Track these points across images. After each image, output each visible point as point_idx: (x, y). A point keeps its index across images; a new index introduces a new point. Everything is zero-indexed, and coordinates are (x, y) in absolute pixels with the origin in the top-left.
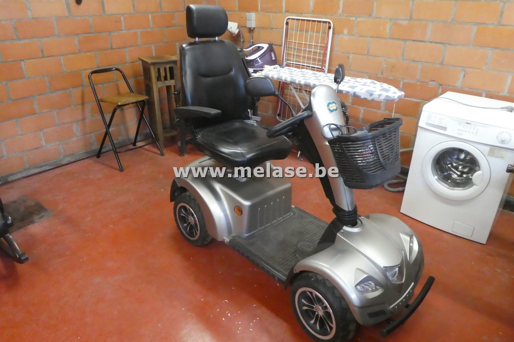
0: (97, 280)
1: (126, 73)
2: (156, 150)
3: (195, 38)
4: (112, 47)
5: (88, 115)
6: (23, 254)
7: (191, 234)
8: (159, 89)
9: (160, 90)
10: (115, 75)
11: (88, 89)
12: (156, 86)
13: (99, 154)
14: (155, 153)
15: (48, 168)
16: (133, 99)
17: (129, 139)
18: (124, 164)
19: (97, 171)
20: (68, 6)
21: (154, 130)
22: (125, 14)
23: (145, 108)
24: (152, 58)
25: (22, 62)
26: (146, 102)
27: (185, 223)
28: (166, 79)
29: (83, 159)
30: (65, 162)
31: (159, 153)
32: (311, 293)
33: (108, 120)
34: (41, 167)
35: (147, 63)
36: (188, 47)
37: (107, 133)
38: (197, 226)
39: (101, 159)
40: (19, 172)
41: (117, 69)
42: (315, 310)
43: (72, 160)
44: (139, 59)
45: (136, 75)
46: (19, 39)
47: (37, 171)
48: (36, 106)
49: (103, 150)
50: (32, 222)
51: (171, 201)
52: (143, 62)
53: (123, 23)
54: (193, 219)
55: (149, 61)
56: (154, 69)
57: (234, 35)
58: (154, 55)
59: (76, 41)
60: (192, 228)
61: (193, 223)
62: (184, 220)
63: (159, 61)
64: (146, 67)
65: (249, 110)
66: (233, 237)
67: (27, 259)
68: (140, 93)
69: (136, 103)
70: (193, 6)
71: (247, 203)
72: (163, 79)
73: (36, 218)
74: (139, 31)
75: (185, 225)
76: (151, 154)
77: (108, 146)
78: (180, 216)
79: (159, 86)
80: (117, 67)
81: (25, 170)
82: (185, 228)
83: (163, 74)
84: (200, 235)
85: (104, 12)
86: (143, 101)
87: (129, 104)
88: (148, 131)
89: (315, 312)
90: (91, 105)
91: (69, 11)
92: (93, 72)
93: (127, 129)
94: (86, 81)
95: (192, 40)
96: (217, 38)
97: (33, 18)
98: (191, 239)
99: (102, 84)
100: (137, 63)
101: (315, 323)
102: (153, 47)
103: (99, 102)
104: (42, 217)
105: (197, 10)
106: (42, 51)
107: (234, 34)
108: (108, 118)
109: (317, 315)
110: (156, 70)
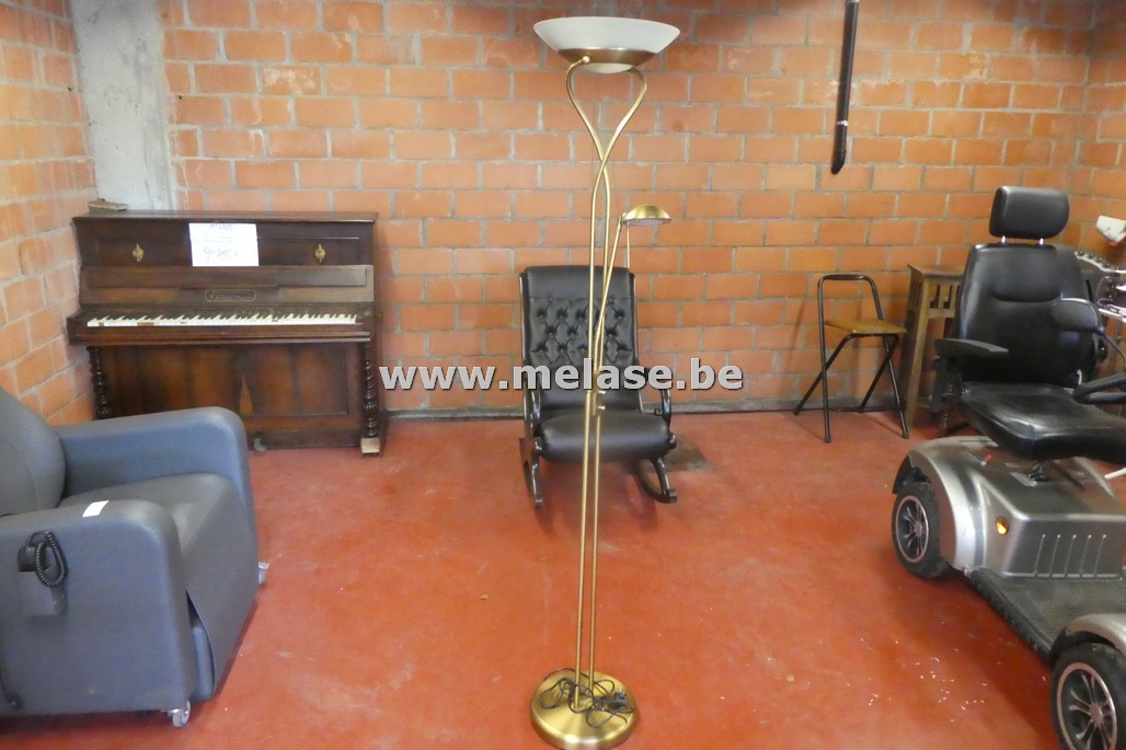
0: (751, 561)
1: (880, 287)
2: (896, 428)
3: (1001, 237)
4: (868, 241)
5: (800, 344)
6: (673, 490)
7: (912, 552)
8: (929, 320)
9: (931, 325)
10: (860, 287)
11: (813, 305)
12: (925, 315)
13: (798, 409)
14: (893, 431)
15: (720, 409)
16: (879, 330)
17: (854, 399)
18: (834, 433)
19: (790, 431)
20: (819, 175)
21: (903, 393)
22: (904, 192)
23: (895, 348)
24: (933, 267)
25: (734, 250)
26: (901, 340)
27: (908, 532)
28: (947, 305)
29: (772, 411)
30: (745, 408)
31: (901, 432)
32: (1089, 676)
33: (828, 356)
34: (712, 404)
35: (919, 273)
36: (983, 250)
37: (822, 377)
38: (924, 539)
39: (800, 418)
40: (683, 404)
41: (866, 278)
42: (1089, 714)
43: (757, 408)
44: (909, 266)
45: (895, 295)
46: (740, 217)
47: (704, 408)
48: (732, 314)
49: (806, 406)
50: (685, 469)
51: (894, 492)
52: (915, 272)
53: (896, 206)
54: (923, 528)
55: (924, 271)
56: (930, 286)
57: (1112, 244)
58: (938, 263)
59: (815, 230)
60: (916, 543)
61: (919, 535)
62: (907, 526)
63: (945, 273)
64: (917, 281)
65: (1079, 373)
66: (982, 569)
67: (675, 498)
68: (894, 321)
69: (884, 336)
70: (1007, 189)
71: (1021, 517)
72: (941, 304)
73: (690, 465)
74: (920, 221)
75: (907, 536)
76: (886, 431)
77: (817, 400)
78: (901, 520)
79: (931, 317)
80: (866, 274)
81: (691, 403)
82: (904, 542)
83: (944, 298)
84: (926, 554)
85: (870, 184)
86: (895, 336)
87: (869, 335)
88: (892, 393)
89: (1089, 717)
90: (810, 328)
91: (818, 184)
92: (826, 278)
93: (854, 382)
94: (813, 289)
95: (994, 240)
96: (1041, 241)
97: (766, 190)
98: (908, 559)
99: (834, 298)
100: (905, 273)
101: (1085, 739)
102: (940, 249)
103: (824, 323)
104: (698, 467)
105: (1014, 196)
106: (764, 238)
107: (1113, 241)
108: (829, 353)
109: (1092, 725)
110: (935, 289)
